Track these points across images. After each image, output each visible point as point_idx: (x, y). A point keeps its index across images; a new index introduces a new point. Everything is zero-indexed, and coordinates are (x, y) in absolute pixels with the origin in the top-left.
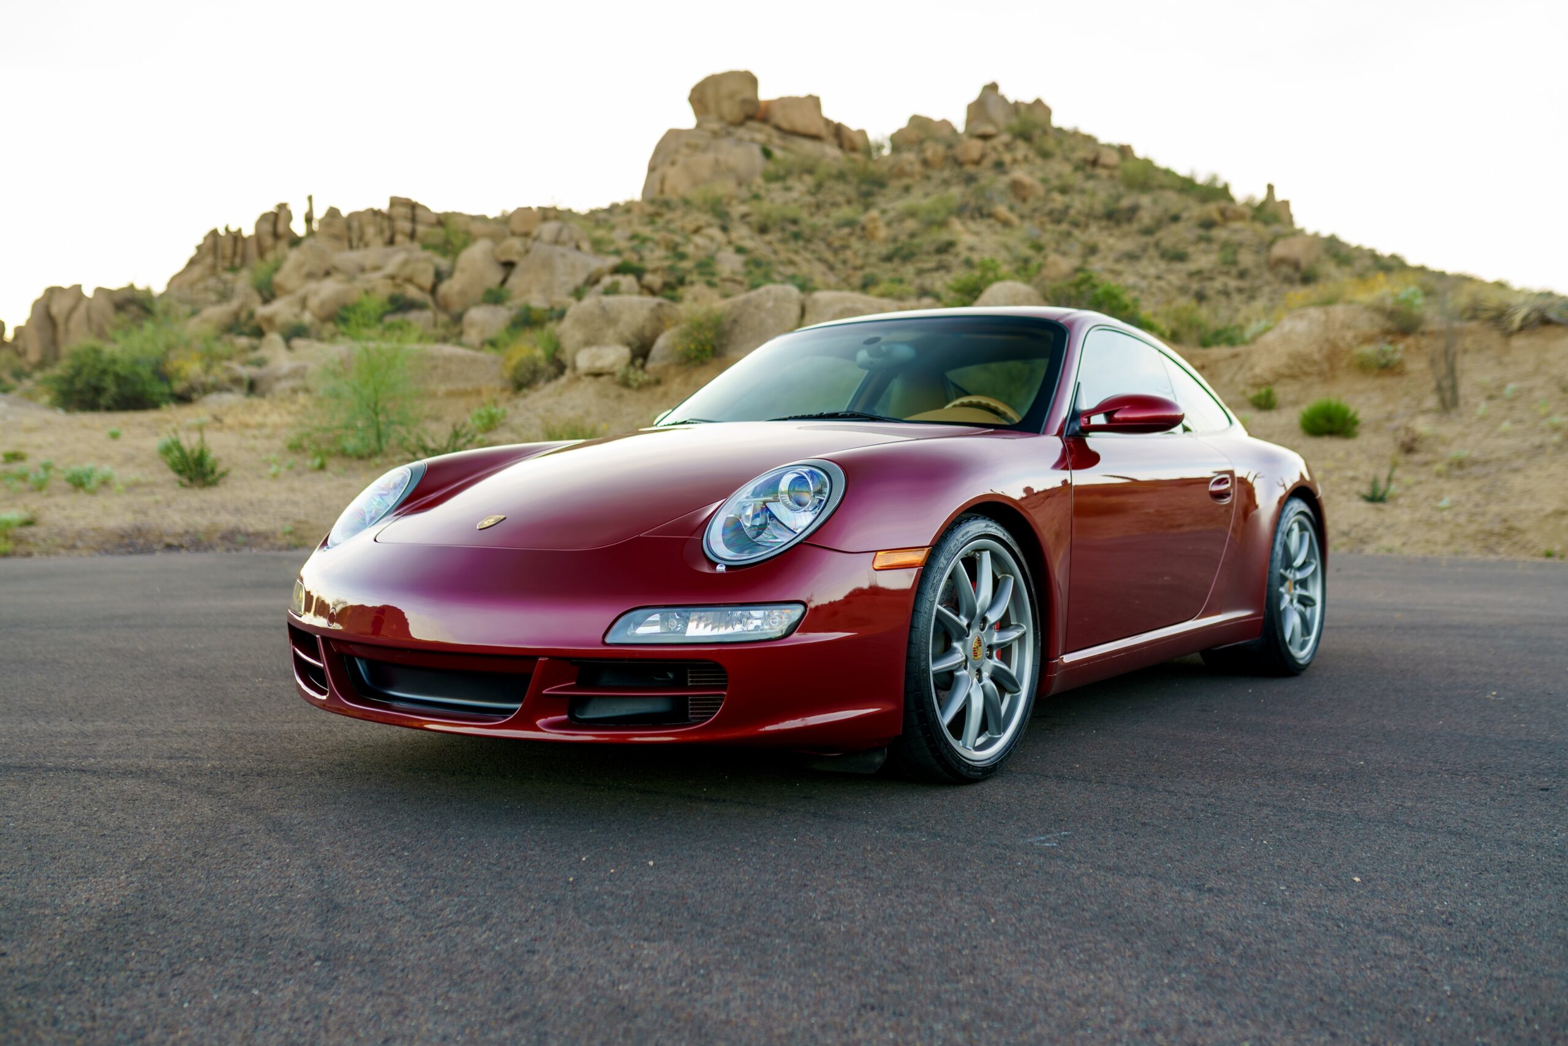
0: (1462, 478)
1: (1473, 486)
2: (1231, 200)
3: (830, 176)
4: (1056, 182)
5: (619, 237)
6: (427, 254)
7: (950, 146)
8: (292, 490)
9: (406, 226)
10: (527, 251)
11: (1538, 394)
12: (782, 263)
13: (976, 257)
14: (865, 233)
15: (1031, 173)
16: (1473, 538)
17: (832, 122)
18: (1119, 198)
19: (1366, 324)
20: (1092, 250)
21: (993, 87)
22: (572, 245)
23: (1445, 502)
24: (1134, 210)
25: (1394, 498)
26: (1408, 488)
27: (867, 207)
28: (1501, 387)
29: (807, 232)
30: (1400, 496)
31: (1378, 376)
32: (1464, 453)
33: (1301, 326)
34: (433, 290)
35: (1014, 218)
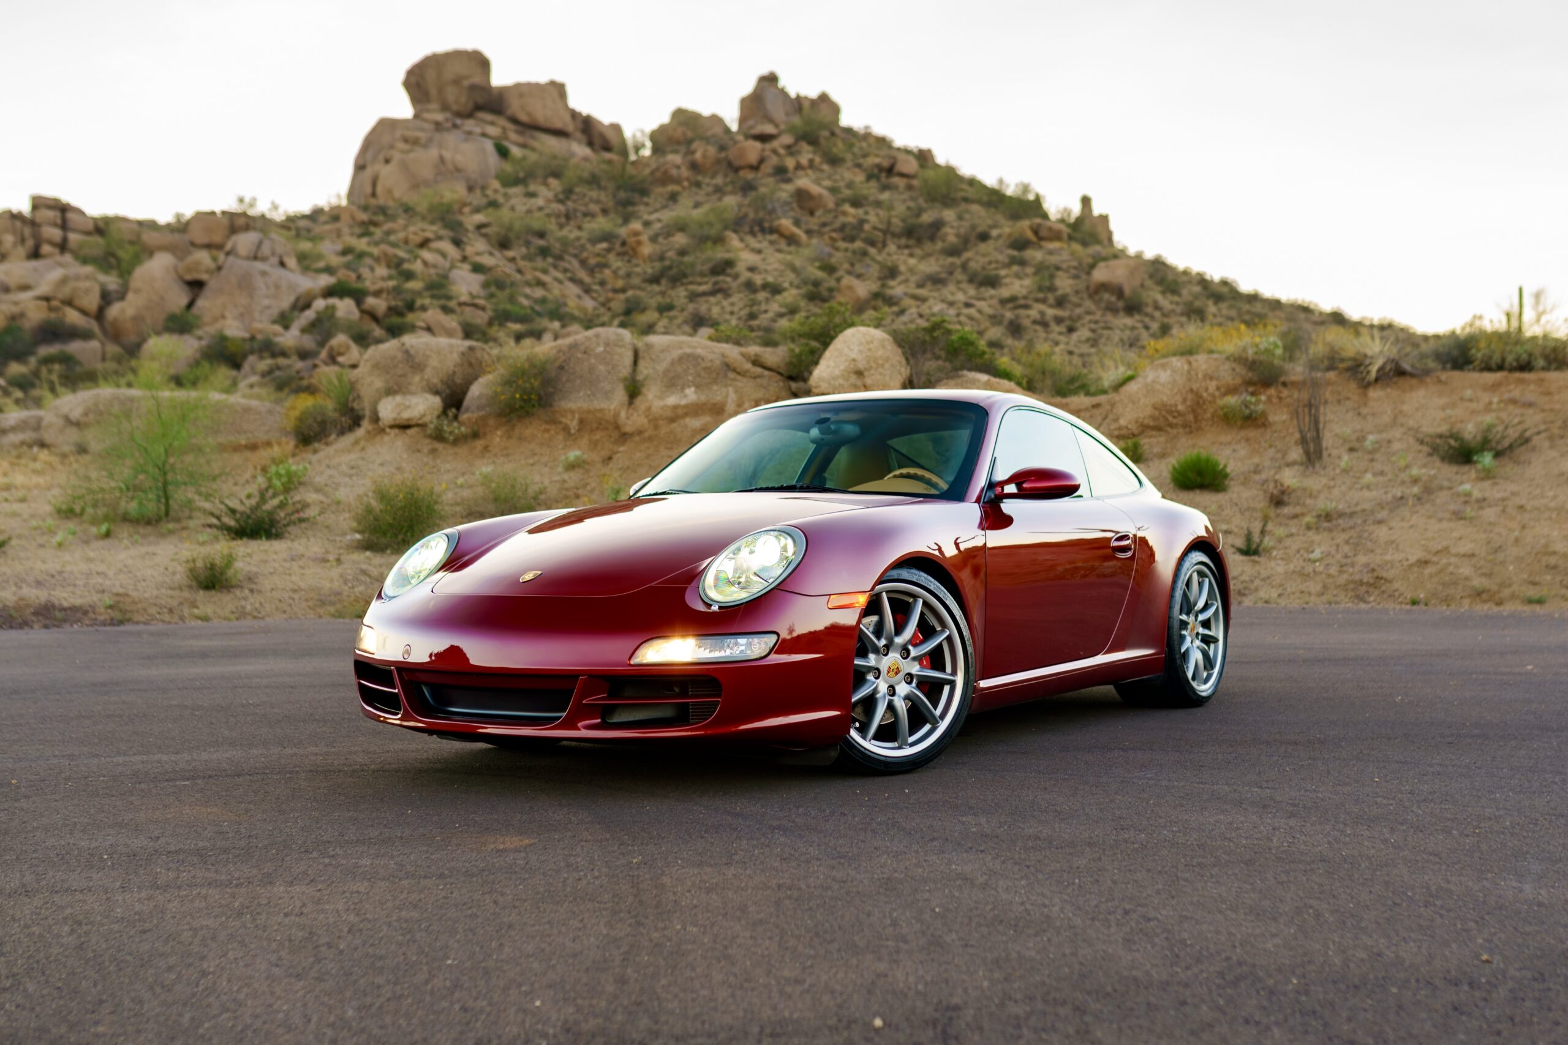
0: (1330, 530)
1: (1341, 537)
2: (1045, 216)
3: (582, 181)
4: (847, 193)
5: (329, 250)
6: (88, 269)
7: (722, 148)
8: (90, 560)
9: (56, 234)
10: (219, 268)
11: (1396, 446)
12: (528, 284)
13: (758, 280)
14: (628, 250)
15: (817, 182)
16: (1344, 587)
17: (580, 114)
18: (919, 212)
19: (1227, 374)
20: (892, 272)
21: (771, 79)
22: (275, 260)
23: (1316, 554)
24: (937, 226)
25: (1268, 551)
26: (1280, 541)
27: (626, 220)
28: (1361, 439)
29: (557, 247)
30: (1273, 548)
31: (1242, 428)
32: (1331, 506)
33: (1164, 376)
34: (100, 316)
35: (799, 232)
